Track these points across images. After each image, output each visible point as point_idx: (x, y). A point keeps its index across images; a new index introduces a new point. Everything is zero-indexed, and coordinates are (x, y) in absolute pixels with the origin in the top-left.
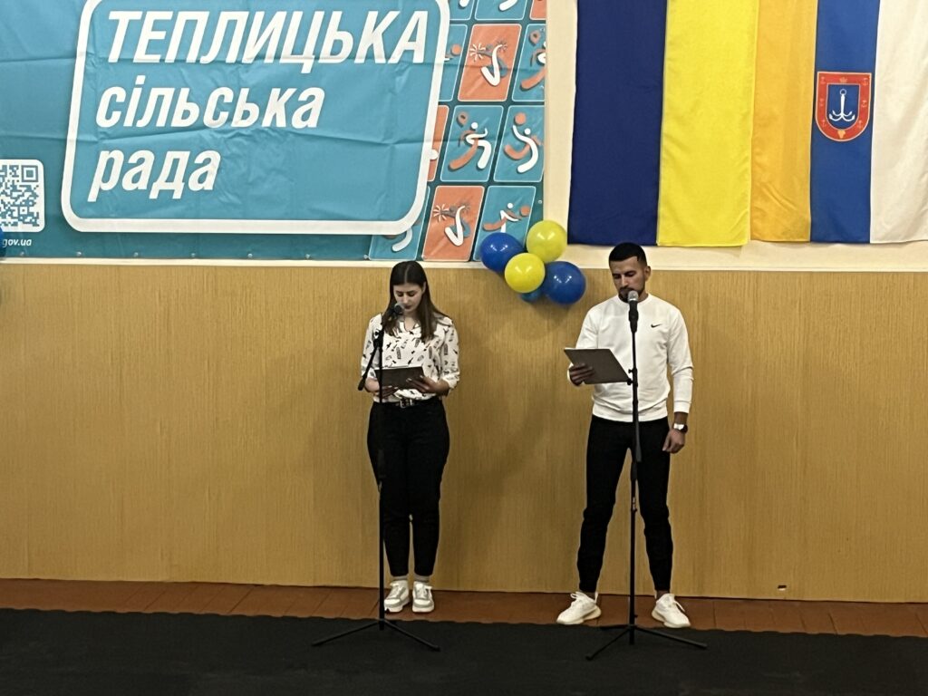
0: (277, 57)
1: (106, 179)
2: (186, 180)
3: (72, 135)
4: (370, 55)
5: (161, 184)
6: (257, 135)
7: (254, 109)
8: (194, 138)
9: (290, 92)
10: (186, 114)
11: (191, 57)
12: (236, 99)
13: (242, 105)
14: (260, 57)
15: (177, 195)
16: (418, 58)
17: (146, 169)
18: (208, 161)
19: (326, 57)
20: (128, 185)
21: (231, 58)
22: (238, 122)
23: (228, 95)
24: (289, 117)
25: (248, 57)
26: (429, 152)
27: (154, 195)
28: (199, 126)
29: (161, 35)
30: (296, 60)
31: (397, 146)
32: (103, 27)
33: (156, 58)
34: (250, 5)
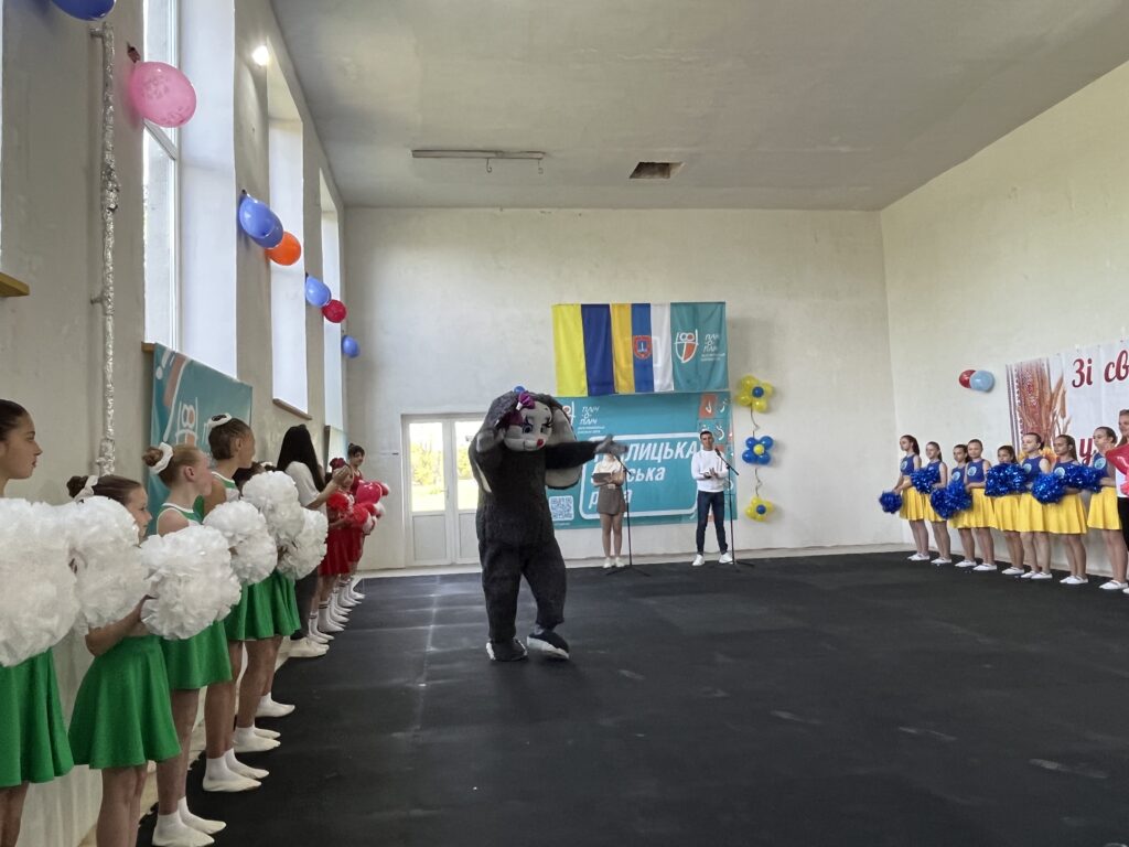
0: (649, 458)
7: (643, 475)
9: (654, 469)
13: (639, 474)
14: (644, 458)
19: (665, 457)
21: (635, 459)
22: (637, 480)
24: (654, 477)
30: (655, 458)
34: (640, 442)
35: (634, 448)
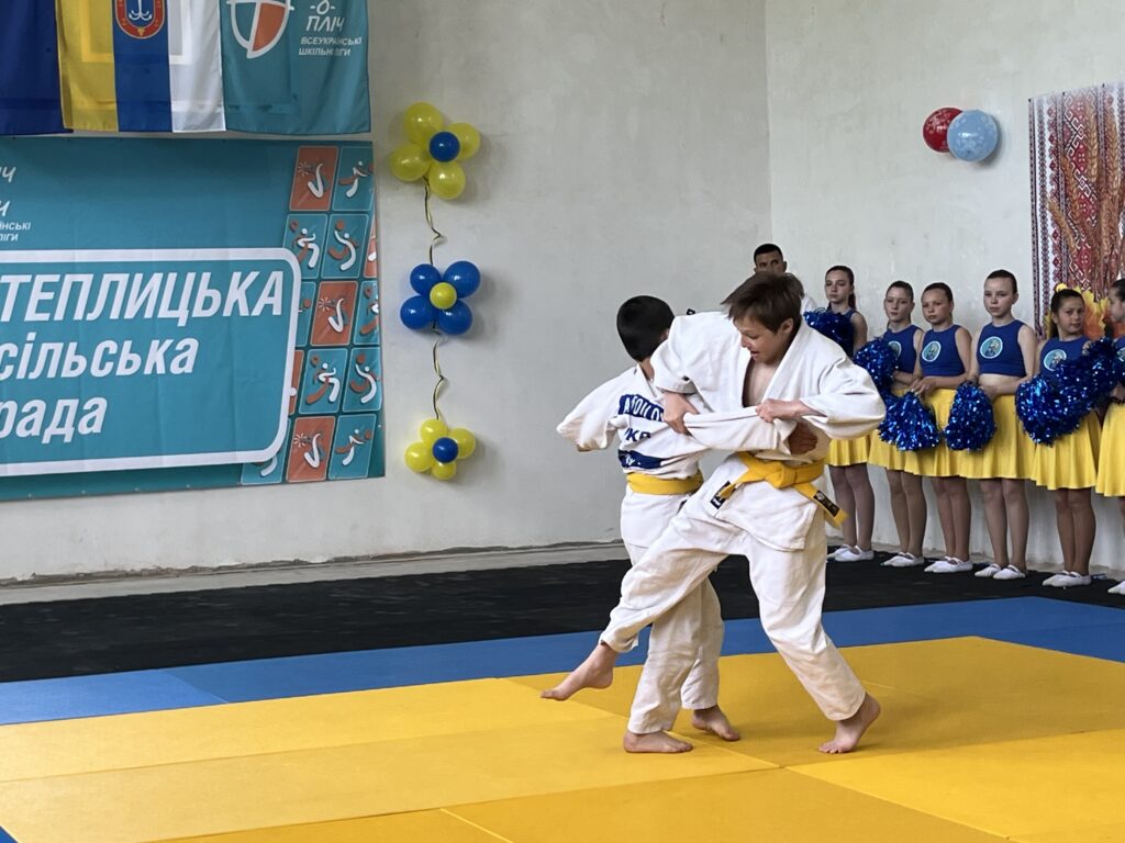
0: (155, 312)
2: (75, 425)
4: (236, 310)
5: (52, 430)
6: (138, 381)
7: (136, 359)
8: (83, 387)
9: (168, 343)
10: (75, 366)
11: (78, 315)
12: (120, 350)
13: (126, 355)
14: (141, 313)
16: (277, 311)
17: (38, 417)
18: (95, 407)
19: (198, 312)
20: (21, 432)
22: (122, 371)
23: (112, 346)
24: (167, 364)
25: (129, 314)
26: (289, 391)
28: (87, 376)
29: (49, 296)
30: (173, 314)
33: (45, 317)
34: (129, 268)
35: (114, 285)
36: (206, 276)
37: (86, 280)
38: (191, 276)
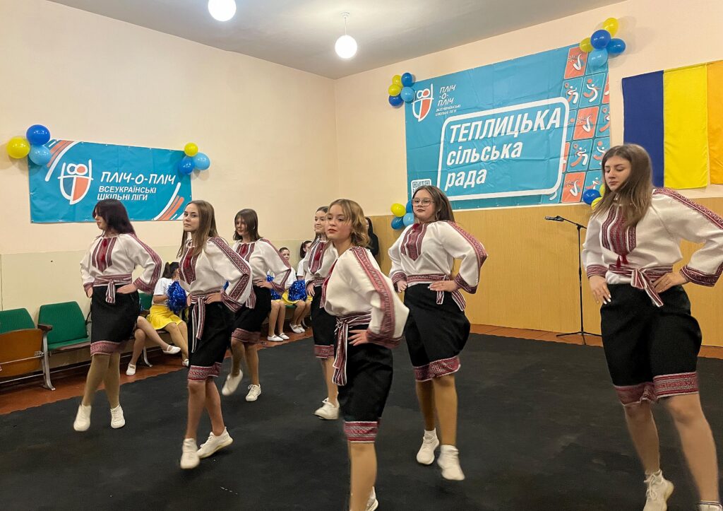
0: (505, 133)
1: (450, 183)
2: (475, 181)
3: (440, 169)
4: (539, 128)
5: (467, 183)
6: (499, 162)
7: (498, 153)
8: (478, 165)
9: (510, 145)
10: (475, 157)
11: (476, 138)
12: (492, 150)
13: (494, 152)
14: (500, 134)
15: (473, 186)
16: (557, 126)
17: (463, 178)
18: (483, 173)
19: (523, 131)
20: (457, 184)
21: (490, 136)
22: (493, 158)
23: (489, 148)
24: (510, 154)
25: (495, 135)
26: (562, 161)
27: (465, 187)
28: (480, 161)
29: (467, 131)
30: (512, 133)
31: (551, 160)
32: (449, 131)
34: (493, 116)
35: (490, 124)
36: (526, 115)
37: (480, 123)
38: (520, 116)
